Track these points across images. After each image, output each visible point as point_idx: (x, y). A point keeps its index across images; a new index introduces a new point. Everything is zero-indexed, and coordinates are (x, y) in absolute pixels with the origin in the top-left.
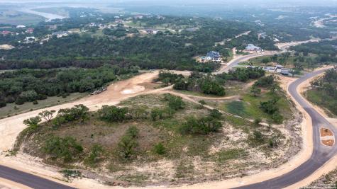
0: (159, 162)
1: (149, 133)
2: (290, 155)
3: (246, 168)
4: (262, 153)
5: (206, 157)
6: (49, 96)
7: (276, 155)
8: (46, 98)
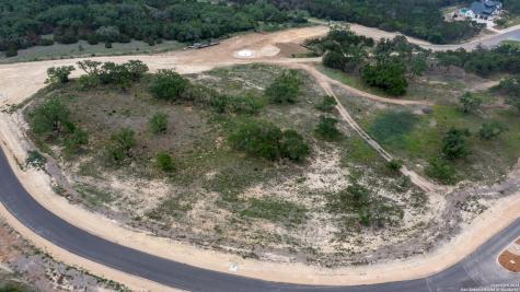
0: (152, 183)
1: (189, 131)
2: (389, 253)
3: (273, 245)
4: (335, 230)
5: (229, 200)
6: (137, 39)
7: (359, 243)
8: (128, 42)
